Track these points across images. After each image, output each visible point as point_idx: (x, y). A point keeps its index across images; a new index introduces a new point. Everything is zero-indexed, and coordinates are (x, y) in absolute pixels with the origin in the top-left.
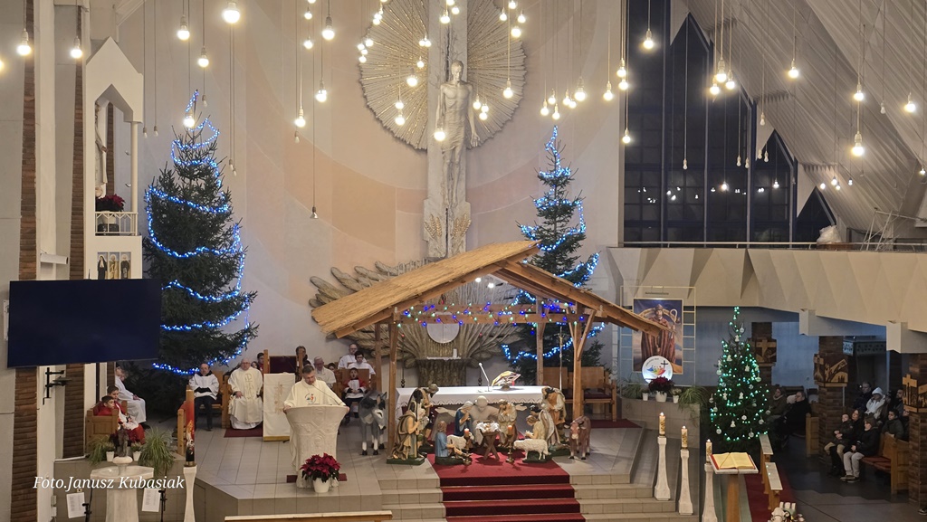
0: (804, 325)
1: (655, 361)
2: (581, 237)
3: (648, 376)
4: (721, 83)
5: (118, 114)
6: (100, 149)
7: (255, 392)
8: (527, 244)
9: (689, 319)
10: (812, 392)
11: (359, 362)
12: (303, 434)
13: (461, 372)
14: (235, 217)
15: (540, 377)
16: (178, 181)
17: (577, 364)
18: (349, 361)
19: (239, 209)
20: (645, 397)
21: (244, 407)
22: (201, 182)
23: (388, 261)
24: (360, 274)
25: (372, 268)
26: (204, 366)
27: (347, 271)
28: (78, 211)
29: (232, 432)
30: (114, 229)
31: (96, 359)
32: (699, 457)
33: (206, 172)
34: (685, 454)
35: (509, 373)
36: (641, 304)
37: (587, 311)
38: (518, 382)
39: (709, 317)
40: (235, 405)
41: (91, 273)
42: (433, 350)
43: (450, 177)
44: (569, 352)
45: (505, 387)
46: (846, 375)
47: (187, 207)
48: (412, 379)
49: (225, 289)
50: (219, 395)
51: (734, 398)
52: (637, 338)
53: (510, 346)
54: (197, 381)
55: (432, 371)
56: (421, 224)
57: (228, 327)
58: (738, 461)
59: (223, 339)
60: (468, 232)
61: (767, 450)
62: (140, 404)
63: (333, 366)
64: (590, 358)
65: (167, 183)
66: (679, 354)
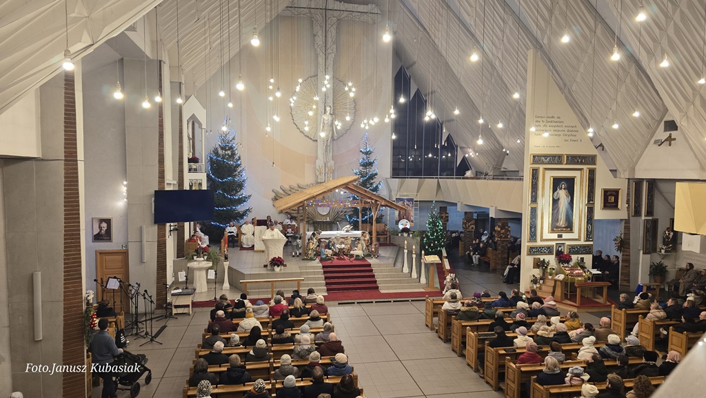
0: (459, 208)
1: (404, 221)
2: (376, 174)
3: (401, 227)
4: (429, 115)
5: (196, 125)
6: (189, 139)
7: (251, 233)
8: (356, 177)
9: (416, 205)
10: (462, 232)
11: (291, 222)
12: (270, 249)
13: (330, 225)
14: (243, 166)
15: (360, 227)
16: (220, 152)
17: (374, 222)
18: (288, 222)
19: (244, 163)
20: (400, 235)
21: (247, 239)
22: (229, 152)
23: (303, 182)
24: (291, 188)
25: (296, 186)
26: (231, 223)
27: (287, 187)
28: (181, 163)
29: (242, 248)
30: (195, 170)
31: (189, 221)
32: (419, 257)
33: (231, 148)
34: (414, 256)
35: (348, 226)
36: (398, 200)
37: (378, 202)
38: (351, 230)
39: (424, 205)
40: (243, 238)
41: (187, 187)
42: (320, 217)
43: (326, 151)
44: (371, 218)
45: (347, 231)
46: (474, 226)
47: (224, 162)
48: (312, 228)
49: (239, 193)
50: (237, 234)
51: (432, 235)
52: (397, 213)
53: (349, 216)
54: (228, 229)
55: (319, 225)
56: (315, 169)
57: (240, 208)
58: (434, 259)
59: (239, 213)
60: (333, 172)
61: (445, 254)
62: (207, 238)
63: (282, 223)
64: (379, 220)
65: (216, 152)
66: (412, 218)
